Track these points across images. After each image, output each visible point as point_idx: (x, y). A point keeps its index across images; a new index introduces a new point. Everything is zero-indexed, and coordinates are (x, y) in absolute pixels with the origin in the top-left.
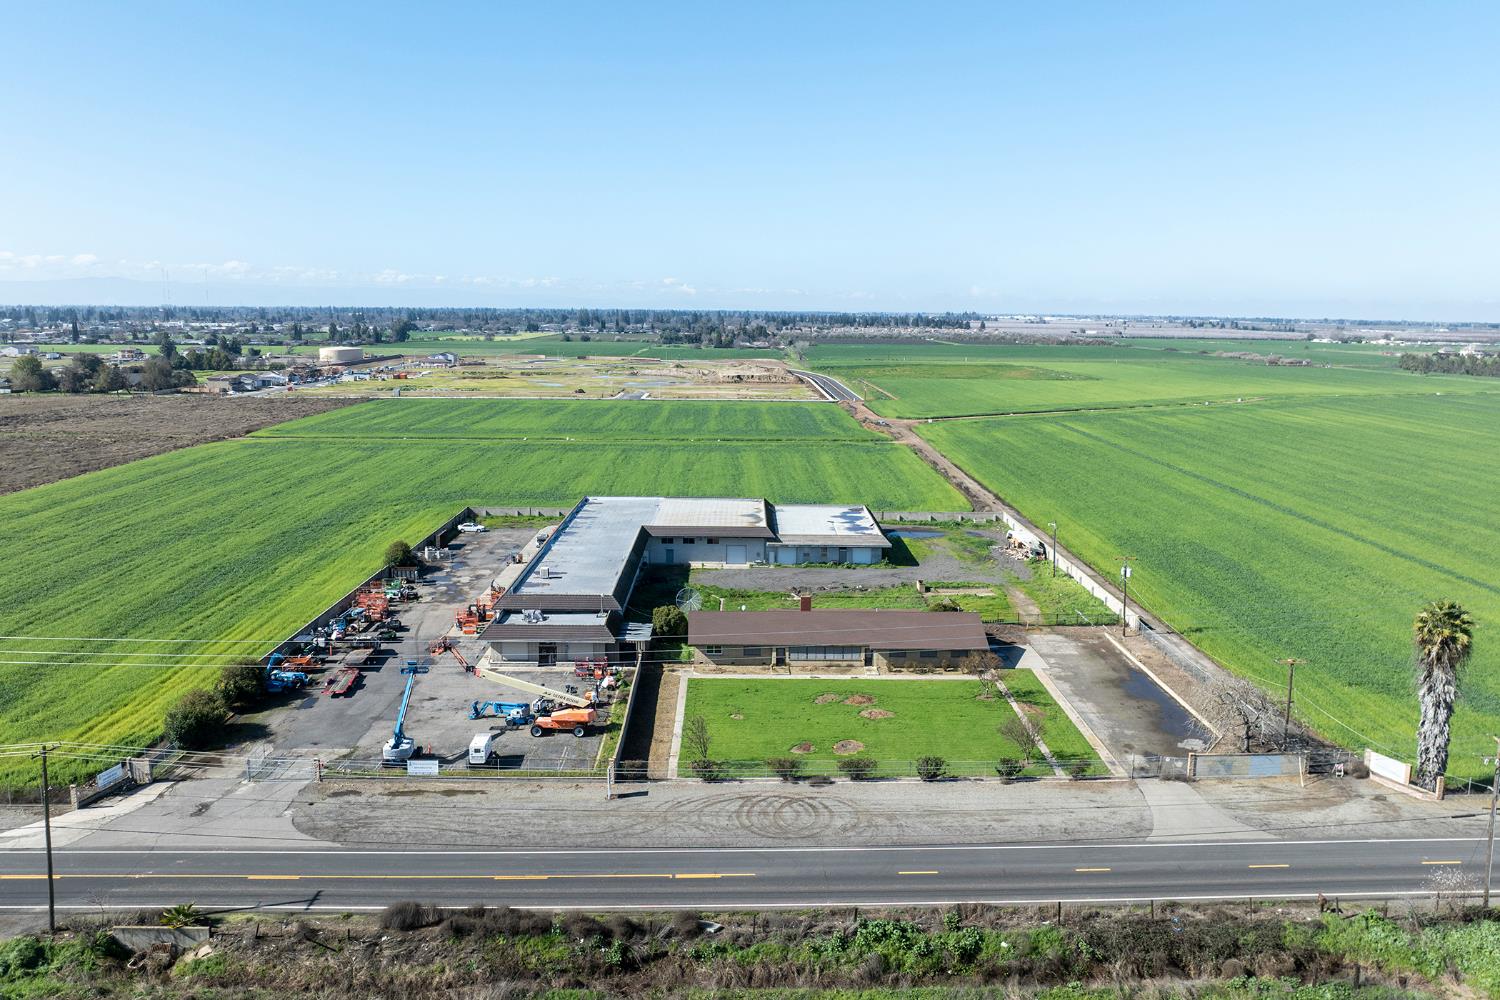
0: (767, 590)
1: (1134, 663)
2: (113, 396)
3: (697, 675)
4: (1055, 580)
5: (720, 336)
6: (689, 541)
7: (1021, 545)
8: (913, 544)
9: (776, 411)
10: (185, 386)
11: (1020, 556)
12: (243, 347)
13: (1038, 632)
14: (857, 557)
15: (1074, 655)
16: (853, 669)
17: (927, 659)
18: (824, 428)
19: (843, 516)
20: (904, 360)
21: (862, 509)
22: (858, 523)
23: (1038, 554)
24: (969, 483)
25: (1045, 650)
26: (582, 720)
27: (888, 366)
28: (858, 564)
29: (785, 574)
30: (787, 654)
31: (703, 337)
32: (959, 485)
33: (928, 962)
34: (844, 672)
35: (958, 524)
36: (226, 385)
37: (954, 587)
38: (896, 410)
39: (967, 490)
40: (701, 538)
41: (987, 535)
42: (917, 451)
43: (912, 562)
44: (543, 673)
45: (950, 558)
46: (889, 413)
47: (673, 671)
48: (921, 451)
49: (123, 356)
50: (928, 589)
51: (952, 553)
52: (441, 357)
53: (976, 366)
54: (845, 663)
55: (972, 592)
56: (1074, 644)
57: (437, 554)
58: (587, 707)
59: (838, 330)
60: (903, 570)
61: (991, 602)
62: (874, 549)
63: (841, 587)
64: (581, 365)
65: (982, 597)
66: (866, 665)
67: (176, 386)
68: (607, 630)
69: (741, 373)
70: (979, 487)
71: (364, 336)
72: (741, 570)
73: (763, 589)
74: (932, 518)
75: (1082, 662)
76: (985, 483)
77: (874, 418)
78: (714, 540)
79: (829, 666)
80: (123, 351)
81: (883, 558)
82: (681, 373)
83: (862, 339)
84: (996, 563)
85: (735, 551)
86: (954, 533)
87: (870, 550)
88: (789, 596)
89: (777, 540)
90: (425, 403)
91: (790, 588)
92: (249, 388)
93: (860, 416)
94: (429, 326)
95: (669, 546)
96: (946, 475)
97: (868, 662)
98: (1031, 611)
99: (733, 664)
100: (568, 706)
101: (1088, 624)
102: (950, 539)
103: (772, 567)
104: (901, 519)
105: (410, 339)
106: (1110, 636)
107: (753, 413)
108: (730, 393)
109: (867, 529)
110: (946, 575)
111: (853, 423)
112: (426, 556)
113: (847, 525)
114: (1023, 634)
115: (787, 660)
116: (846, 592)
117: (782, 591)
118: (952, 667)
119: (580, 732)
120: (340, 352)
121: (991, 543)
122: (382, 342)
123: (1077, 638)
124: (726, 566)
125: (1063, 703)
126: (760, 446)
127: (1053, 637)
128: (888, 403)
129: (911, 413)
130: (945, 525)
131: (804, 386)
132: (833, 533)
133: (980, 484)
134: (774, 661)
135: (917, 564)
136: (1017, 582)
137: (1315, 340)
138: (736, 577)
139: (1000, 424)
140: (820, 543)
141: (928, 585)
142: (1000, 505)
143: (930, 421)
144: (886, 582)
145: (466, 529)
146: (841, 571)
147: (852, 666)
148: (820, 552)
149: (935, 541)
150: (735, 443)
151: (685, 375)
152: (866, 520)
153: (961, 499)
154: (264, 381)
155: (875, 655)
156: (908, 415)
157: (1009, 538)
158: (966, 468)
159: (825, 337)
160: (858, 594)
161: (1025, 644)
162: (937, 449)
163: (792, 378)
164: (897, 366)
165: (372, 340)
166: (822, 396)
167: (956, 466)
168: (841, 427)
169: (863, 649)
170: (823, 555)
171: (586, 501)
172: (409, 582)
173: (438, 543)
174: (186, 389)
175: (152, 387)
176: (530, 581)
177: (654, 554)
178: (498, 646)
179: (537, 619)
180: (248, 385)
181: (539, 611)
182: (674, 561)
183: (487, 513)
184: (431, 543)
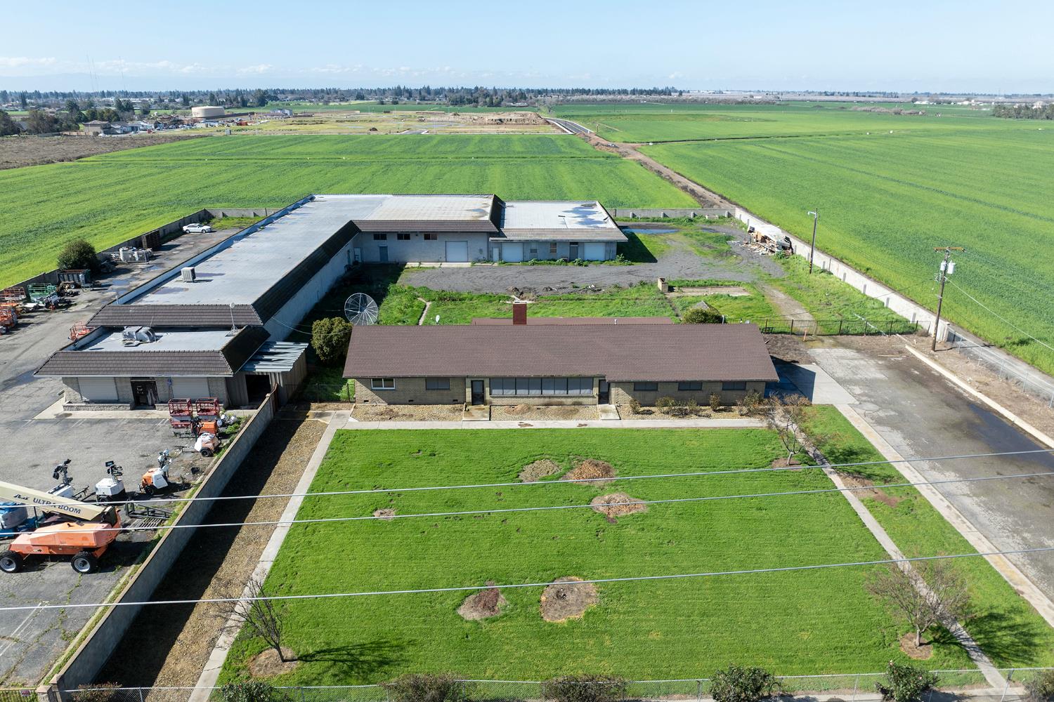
0: (483, 292)
1: (970, 395)
2: (11, 138)
3: (353, 423)
4: (812, 277)
5: (492, 99)
6: (404, 236)
7: (764, 239)
8: (647, 239)
9: (523, 140)
10: (67, 130)
11: (763, 251)
13: (820, 344)
14: (590, 252)
15: (881, 381)
16: (581, 409)
17: (686, 394)
18: (563, 150)
19: (575, 211)
20: (626, 112)
21: (595, 205)
22: (590, 217)
23: (784, 248)
24: (692, 186)
25: (840, 373)
26: (86, 544)
27: (614, 115)
28: (590, 261)
29: (508, 273)
30: (487, 389)
31: (480, 99)
32: (685, 188)
34: (568, 415)
35: (690, 220)
36: (98, 129)
37: (700, 286)
38: (622, 137)
39: (693, 192)
40: (416, 233)
41: (723, 230)
42: (642, 164)
43: (649, 258)
44: (130, 421)
45: (690, 253)
46: (617, 139)
47: (321, 415)
48: (646, 163)
50: (671, 289)
51: (690, 248)
52: (279, 111)
53: (680, 115)
54: (569, 401)
55: (724, 291)
56: (872, 362)
57: (135, 254)
58: (97, 520)
59: (576, 97)
60: (639, 266)
61: (749, 304)
62: (608, 243)
63: (571, 286)
64: (385, 116)
65: (736, 298)
66: (600, 403)
67: (58, 130)
68: (222, 356)
69: (502, 118)
70: (703, 190)
71: (235, 103)
72: (460, 268)
73: (480, 290)
74: (665, 215)
75: (899, 393)
76: (708, 186)
77: (605, 142)
78: (431, 234)
79: (547, 405)
81: (618, 253)
82: (457, 119)
83: (594, 101)
84: (740, 258)
85: (457, 248)
86: (690, 229)
87: (604, 244)
88: (508, 298)
89: (500, 234)
91: (511, 288)
92: (119, 132)
93: (593, 142)
94: (287, 97)
95: (382, 243)
96: (671, 180)
97: (604, 398)
98: (802, 317)
99: (411, 402)
100: (64, 519)
101: (879, 333)
102: (686, 235)
103: (496, 264)
104: (634, 216)
105: (267, 105)
106: (913, 349)
107: (506, 141)
108: (492, 130)
109: (600, 222)
110: (688, 272)
111: (587, 146)
112: (121, 258)
113: (580, 219)
114: (802, 347)
115: (488, 397)
116: (576, 294)
117: (501, 292)
118: (725, 406)
119: (84, 564)
120: (206, 109)
121: (729, 238)
122: (247, 106)
123: (872, 354)
124: (444, 265)
125: (908, 472)
126: (507, 161)
127: (841, 351)
128: (617, 134)
129: (635, 139)
130: (677, 221)
131: (550, 126)
132: (564, 227)
133: (703, 187)
134: (469, 398)
135: (654, 261)
136: (771, 280)
137: (917, 103)
138: (453, 276)
139: (708, 146)
140: (549, 237)
141: (671, 284)
142: (726, 205)
143: (651, 144)
144: (624, 280)
145: (192, 229)
146: (572, 269)
147: (580, 404)
148: (549, 247)
149: (671, 236)
150: (485, 160)
151: (460, 120)
152: (599, 214)
153: (689, 199)
154: (132, 128)
155: (613, 391)
156: (632, 141)
157: (750, 232)
158: (688, 175)
159: (568, 101)
160: (589, 295)
161: (810, 363)
162: (660, 162)
163: (541, 121)
164: (620, 115)
165: (239, 104)
166: (563, 131)
167: (677, 173)
168: (578, 149)
169: (596, 381)
170: (552, 251)
171: (312, 199)
172: (77, 286)
173: (145, 244)
174: (67, 133)
175: (36, 131)
176: (168, 285)
177: (358, 251)
178: (73, 383)
179: (142, 341)
180: (118, 129)
181: (146, 329)
182: (389, 259)
183: (224, 215)
184: (137, 243)
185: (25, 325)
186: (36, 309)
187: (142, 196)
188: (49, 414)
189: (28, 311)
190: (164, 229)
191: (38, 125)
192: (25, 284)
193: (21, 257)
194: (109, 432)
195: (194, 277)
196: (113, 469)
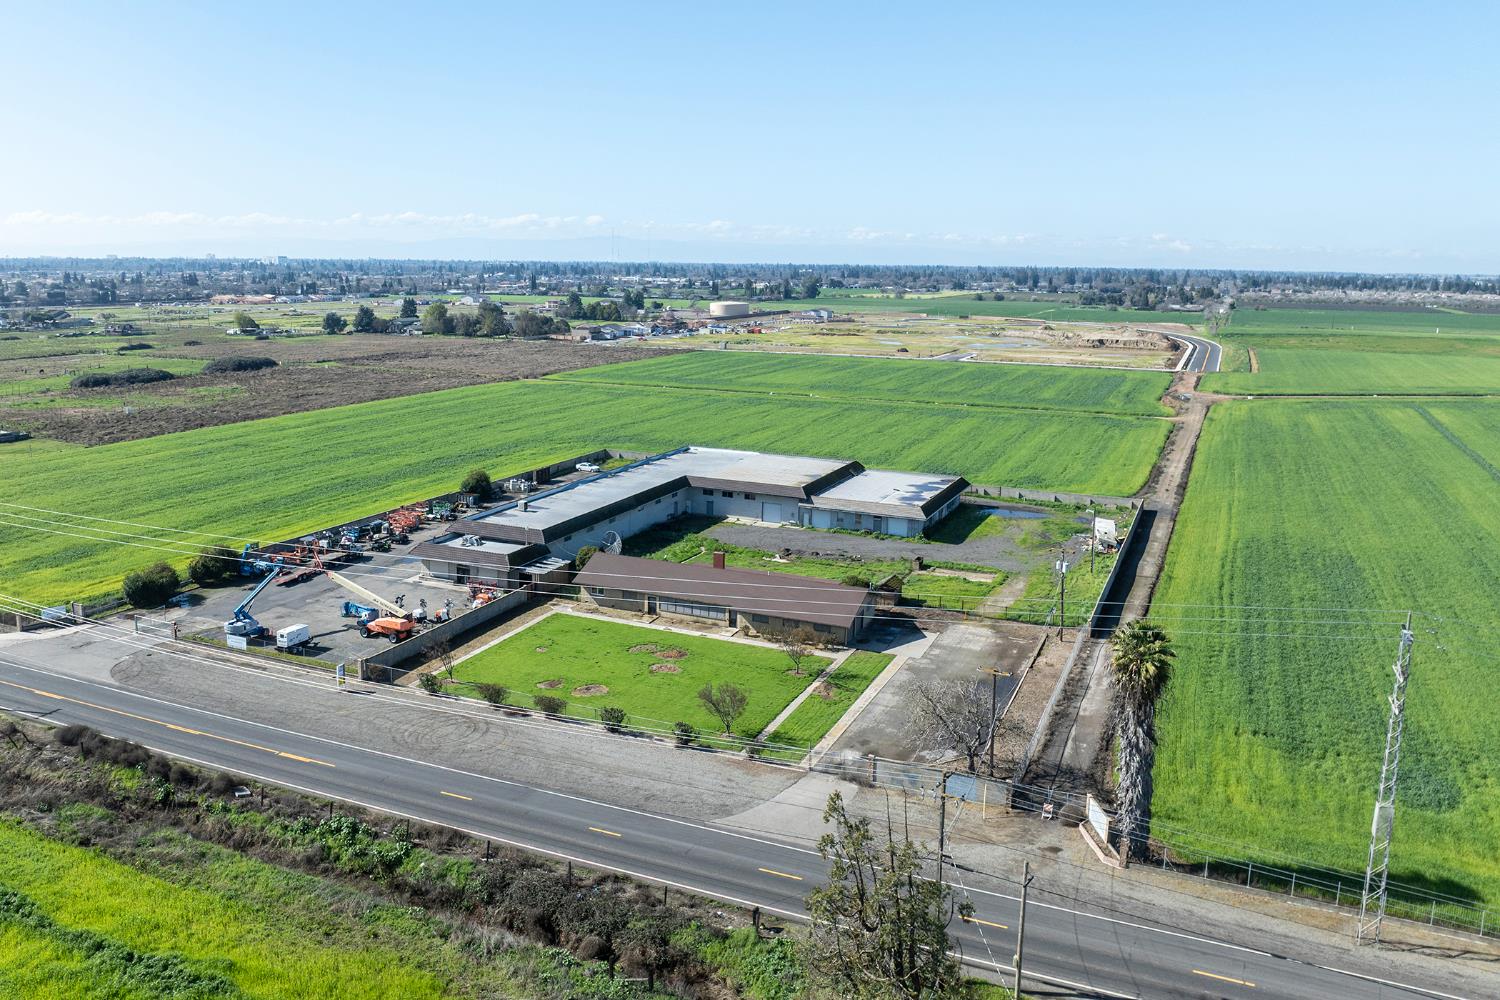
1: (1023, 668)
2: (498, 340)
3: (567, 611)
6: (728, 494)
10: (555, 333)
12: (645, 300)
13: (974, 623)
14: (893, 528)
15: (972, 650)
16: (712, 627)
19: (920, 485)
21: (953, 481)
22: (924, 494)
23: (1110, 546)
24: (1175, 467)
26: (396, 628)
28: (891, 536)
29: (803, 536)
30: (659, 605)
32: (1159, 468)
33: (359, 862)
36: (586, 333)
39: (1159, 474)
40: (739, 493)
42: (1175, 429)
43: (959, 539)
47: (553, 605)
48: (1180, 430)
49: (550, 307)
50: (924, 568)
52: (813, 313)
54: (710, 621)
55: (968, 576)
57: (522, 486)
60: (934, 546)
62: (910, 520)
63: (839, 554)
64: (953, 324)
65: (970, 582)
66: (728, 625)
67: (546, 333)
68: (507, 558)
69: (1106, 337)
71: (776, 292)
72: (774, 528)
74: (1056, 499)
75: (968, 658)
77: (1184, 391)
78: (752, 495)
79: (696, 622)
80: (549, 302)
82: (1045, 335)
85: (771, 509)
86: (1063, 517)
87: (907, 521)
89: (809, 502)
90: (734, 356)
91: (783, 549)
92: (608, 337)
93: (1174, 388)
94: (856, 283)
95: (710, 498)
96: (1163, 457)
97: (732, 623)
98: (1000, 604)
99: (613, 607)
103: (803, 529)
105: (821, 296)
106: (1045, 637)
111: (1154, 396)
112: (510, 487)
116: (835, 560)
118: (811, 640)
119: (394, 638)
120: (727, 306)
122: (790, 298)
123: (1005, 636)
124: (760, 523)
131: (1169, 352)
132: (877, 501)
134: (646, 609)
138: (767, 535)
140: (852, 509)
143: (1250, 398)
144: (896, 555)
145: (583, 468)
146: (871, 541)
147: (713, 623)
148: (854, 518)
151: (1047, 338)
154: (625, 331)
155: (742, 618)
161: (937, 632)
163: (1166, 344)
166: (1172, 365)
169: (727, 610)
170: (856, 522)
171: (686, 450)
172: (468, 507)
173: (534, 478)
174: (554, 336)
175: (524, 333)
176: (507, 512)
177: (689, 503)
178: (427, 564)
179: (472, 544)
180: (608, 334)
181: (477, 537)
182: (714, 513)
183: (620, 456)
184: (528, 477)
185: (422, 529)
186: (434, 519)
187: (568, 429)
188: (411, 580)
189: (428, 519)
190: (558, 465)
191: (527, 326)
192: (430, 501)
193: (442, 479)
194: (436, 594)
195: (526, 508)
196: (423, 603)
